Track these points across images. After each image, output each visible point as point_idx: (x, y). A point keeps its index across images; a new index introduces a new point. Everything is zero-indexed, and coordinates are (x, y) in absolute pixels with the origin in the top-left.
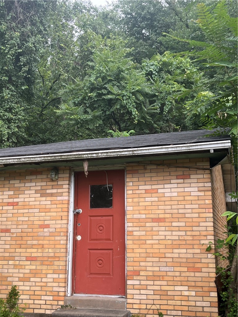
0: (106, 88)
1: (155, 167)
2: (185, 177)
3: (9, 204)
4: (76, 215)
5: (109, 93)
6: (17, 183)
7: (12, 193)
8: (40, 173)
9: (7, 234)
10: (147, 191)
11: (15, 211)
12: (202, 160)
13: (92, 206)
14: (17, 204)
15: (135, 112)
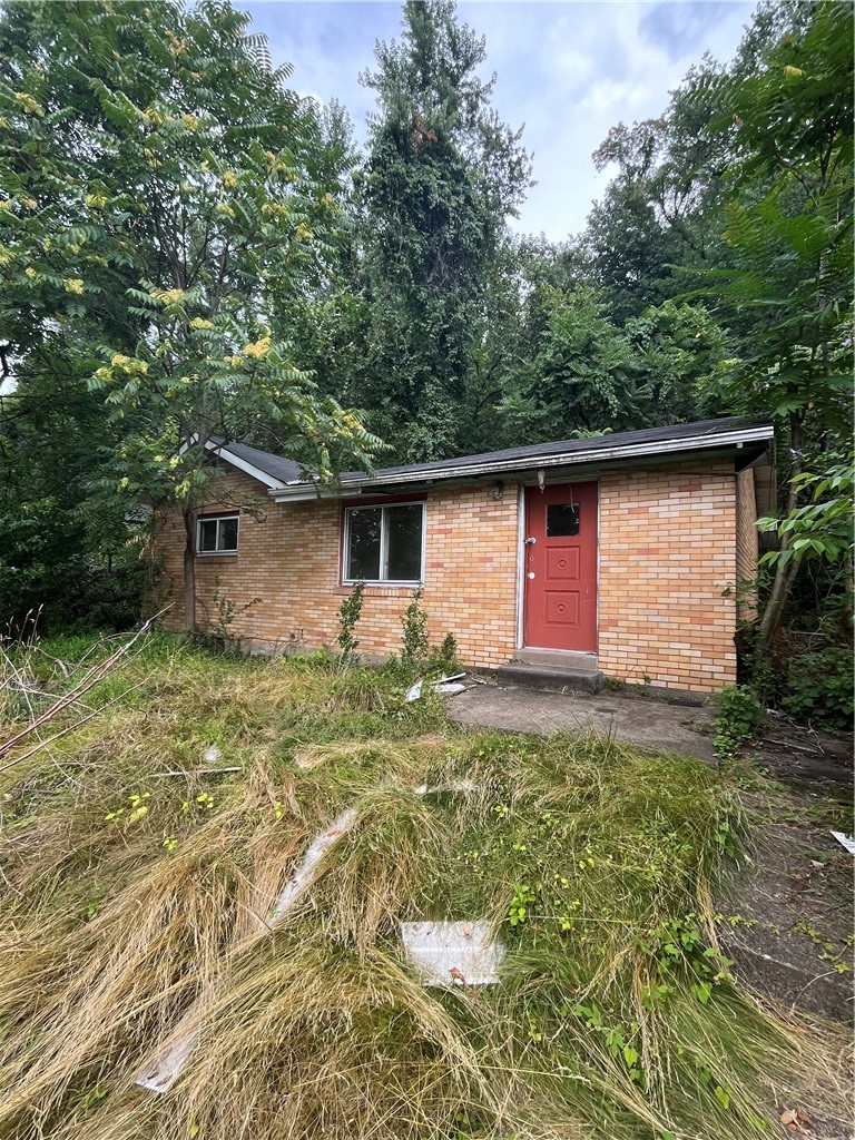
0: (568, 368)
1: (644, 475)
2: (691, 488)
3: (440, 531)
4: (528, 546)
5: (574, 374)
6: (449, 504)
7: (443, 517)
8: (479, 490)
9: (440, 570)
10: (631, 511)
11: (449, 541)
12: (722, 460)
13: (550, 534)
14: (450, 531)
15: (613, 400)
